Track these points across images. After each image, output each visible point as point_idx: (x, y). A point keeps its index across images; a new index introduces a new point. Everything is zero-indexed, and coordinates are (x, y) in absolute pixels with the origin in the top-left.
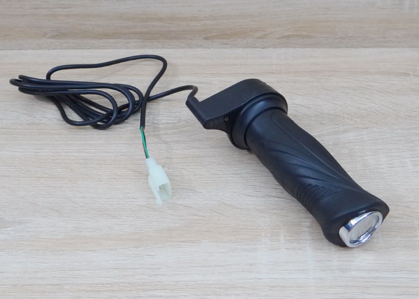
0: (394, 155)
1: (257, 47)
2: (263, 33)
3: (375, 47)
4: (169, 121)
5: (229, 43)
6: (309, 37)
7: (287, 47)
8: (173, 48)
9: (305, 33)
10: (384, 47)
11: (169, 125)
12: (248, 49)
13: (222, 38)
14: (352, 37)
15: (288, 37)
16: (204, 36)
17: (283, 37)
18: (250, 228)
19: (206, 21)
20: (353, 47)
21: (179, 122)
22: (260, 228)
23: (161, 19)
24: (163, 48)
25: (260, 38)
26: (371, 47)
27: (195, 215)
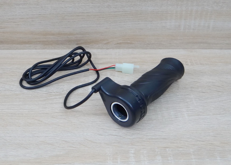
0: (178, 110)
1: (104, 49)
2: (107, 41)
3: (165, 48)
4: (58, 91)
5: (90, 46)
6: (131, 43)
7: (119, 48)
8: (60, 49)
9: (129, 42)
10: (169, 48)
11: (57, 93)
12: (99, 50)
13: (86, 44)
14: (154, 43)
15: (120, 43)
16: (76, 43)
17: (118, 44)
18: (101, 154)
19: (77, 36)
20: (154, 48)
21: (63, 91)
22: (107, 154)
23: (53, 34)
24: (55, 49)
25: (105, 44)
26: (163, 49)
27: (71, 147)
